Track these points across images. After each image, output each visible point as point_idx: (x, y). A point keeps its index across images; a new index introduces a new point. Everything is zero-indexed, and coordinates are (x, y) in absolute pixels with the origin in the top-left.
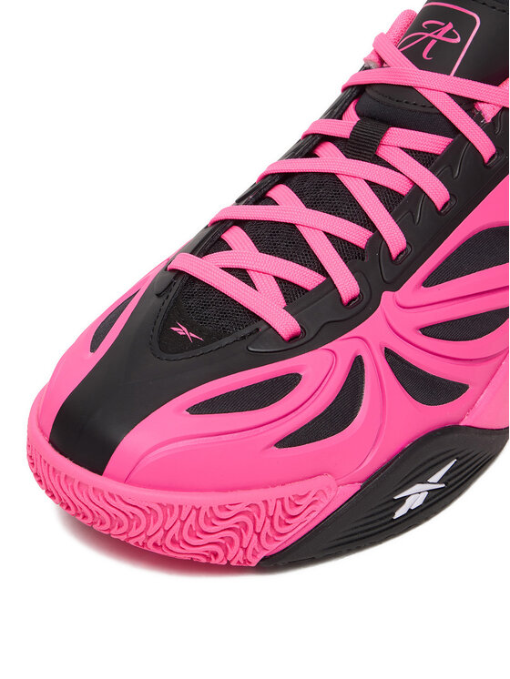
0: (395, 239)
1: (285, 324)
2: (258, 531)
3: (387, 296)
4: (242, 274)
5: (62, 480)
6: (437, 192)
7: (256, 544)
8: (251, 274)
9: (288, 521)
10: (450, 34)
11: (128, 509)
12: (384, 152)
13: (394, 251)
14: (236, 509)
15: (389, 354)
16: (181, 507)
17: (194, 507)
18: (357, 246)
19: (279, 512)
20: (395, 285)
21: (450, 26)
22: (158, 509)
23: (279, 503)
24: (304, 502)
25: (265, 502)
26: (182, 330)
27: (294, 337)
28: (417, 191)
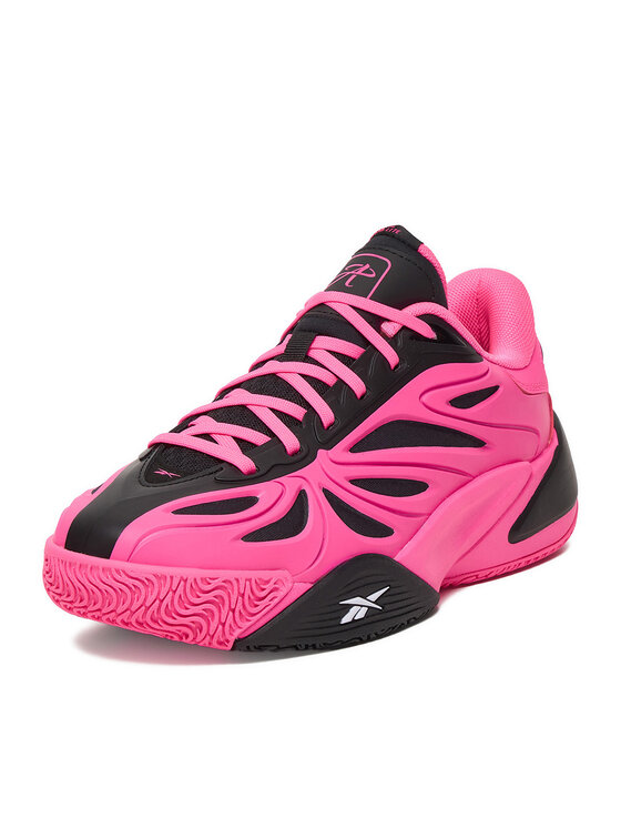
0: (326, 414)
1: (244, 463)
2: (233, 607)
3: (321, 452)
4: (207, 436)
5: (77, 570)
6: (357, 385)
7: (232, 620)
8: (214, 436)
9: (256, 603)
10: (367, 271)
11: (130, 582)
12: (313, 354)
13: (326, 423)
14: (214, 584)
15: (327, 493)
16: (172, 578)
17: (182, 578)
18: (296, 419)
19: (248, 592)
20: (328, 445)
21: (367, 266)
22: (154, 579)
23: (248, 583)
24: (268, 587)
25: (237, 580)
26: (163, 472)
27: (251, 473)
28: (340, 382)
